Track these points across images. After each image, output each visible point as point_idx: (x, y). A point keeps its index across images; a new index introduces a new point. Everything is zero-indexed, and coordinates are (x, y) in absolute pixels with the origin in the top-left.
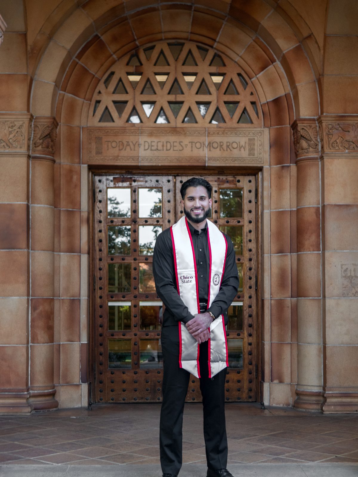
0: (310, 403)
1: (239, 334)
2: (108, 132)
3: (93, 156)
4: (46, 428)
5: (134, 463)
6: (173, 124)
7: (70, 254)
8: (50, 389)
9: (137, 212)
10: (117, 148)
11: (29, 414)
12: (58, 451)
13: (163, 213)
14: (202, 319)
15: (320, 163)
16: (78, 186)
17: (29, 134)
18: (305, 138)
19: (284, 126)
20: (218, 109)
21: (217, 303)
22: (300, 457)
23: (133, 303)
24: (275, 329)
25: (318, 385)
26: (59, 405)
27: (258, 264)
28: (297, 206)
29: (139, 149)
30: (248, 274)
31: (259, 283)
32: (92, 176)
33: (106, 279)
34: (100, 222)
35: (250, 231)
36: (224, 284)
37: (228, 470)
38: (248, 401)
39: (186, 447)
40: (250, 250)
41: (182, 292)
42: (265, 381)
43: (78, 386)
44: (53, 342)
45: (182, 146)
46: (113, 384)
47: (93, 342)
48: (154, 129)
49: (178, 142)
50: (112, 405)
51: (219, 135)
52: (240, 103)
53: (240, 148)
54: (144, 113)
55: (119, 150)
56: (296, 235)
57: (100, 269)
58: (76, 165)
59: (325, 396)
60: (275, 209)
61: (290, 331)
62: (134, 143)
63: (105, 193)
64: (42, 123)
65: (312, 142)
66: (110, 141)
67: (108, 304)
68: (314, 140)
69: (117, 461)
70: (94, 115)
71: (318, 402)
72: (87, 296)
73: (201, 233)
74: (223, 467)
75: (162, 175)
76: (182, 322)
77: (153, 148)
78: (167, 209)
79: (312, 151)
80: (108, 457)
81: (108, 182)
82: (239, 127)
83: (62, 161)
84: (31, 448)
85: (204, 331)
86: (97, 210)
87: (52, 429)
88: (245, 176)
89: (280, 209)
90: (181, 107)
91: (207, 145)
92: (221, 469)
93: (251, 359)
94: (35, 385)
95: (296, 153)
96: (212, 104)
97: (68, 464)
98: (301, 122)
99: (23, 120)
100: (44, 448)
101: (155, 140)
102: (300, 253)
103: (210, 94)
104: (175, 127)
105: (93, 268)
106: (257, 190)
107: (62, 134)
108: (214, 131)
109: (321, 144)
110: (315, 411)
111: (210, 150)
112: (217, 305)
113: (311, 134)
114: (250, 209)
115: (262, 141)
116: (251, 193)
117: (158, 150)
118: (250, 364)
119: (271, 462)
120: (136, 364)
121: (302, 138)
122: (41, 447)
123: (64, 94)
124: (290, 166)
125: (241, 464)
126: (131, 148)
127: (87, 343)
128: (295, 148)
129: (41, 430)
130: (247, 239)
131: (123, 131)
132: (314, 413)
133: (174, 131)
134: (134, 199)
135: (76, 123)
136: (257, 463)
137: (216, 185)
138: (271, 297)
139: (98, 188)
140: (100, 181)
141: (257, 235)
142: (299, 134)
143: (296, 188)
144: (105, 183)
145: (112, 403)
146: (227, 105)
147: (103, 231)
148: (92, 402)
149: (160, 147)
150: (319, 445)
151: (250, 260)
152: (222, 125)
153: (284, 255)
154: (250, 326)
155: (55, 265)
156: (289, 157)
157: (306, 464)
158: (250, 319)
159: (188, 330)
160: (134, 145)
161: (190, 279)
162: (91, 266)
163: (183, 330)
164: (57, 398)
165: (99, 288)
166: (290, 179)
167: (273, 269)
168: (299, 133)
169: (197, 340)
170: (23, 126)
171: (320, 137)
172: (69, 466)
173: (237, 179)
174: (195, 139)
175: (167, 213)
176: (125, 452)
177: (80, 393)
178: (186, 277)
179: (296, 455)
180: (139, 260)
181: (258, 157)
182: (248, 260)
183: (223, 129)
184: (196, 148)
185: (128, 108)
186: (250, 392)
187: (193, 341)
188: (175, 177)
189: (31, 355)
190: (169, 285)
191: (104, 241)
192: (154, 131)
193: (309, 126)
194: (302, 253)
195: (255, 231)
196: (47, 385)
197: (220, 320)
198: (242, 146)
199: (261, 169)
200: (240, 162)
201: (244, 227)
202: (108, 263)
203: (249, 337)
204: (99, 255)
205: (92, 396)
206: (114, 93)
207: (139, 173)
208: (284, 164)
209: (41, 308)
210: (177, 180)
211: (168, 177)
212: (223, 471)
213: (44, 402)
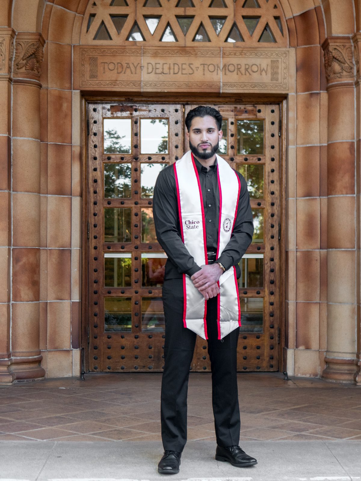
0: (342, 374)
1: (258, 292)
2: (104, 51)
3: (87, 80)
4: (30, 400)
5: (132, 440)
6: (181, 43)
7: (59, 196)
8: (35, 356)
9: (139, 147)
10: (116, 71)
11: (11, 384)
12: (43, 426)
13: (170, 148)
14: (210, 271)
15: (355, 89)
16: (69, 115)
17: (10, 53)
18: (338, 60)
19: (313, 46)
20: (235, 25)
21: (228, 253)
22: (326, 434)
23: (134, 255)
24: (301, 286)
25: (351, 352)
26: (46, 374)
27: (282, 209)
28: (328, 141)
29: (141, 73)
30: (270, 221)
31: (282, 232)
32: (85, 104)
33: (101, 226)
34: (95, 158)
35: (273, 171)
36: (237, 230)
37: (241, 447)
38: (269, 370)
39: (193, 423)
40: (273, 193)
41: (186, 239)
42: (289, 347)
43: (68, 351)
44: (39, 300)
45: (192, 69)
46: (109, 350)
47: (86, 301)
48: (159, 48)
49: (187, 64)
50: (109, 374)
51: (236, 56)
52: (262, 17)
53: (261, 71)
54: (148, 29)
55: (118, 73)
56: (327, 176)
57: (95, 215)
58: (67, 91)
59: (359, 364)
60: (302, 144)
61: (319, 288)
62: (135, 65)
63: (100, 125)
64: (25, 40)
65: (346, 65)
66: (106, 63)
67: (104, 256)
68: (348, 62)
69: (112, 438)
70: (87, 31)
71: (351, 372)
72: (79, 246)
73: (210, 171)
74: (234, 444)
75: (169, 103)
76: (186, 275)
77: (158, 71)
78: (175, 144)
79: (346, 76)
80: (102, 432)
81: (104, 111)
82: (260, 46)
83: (49, 86)
84: (11, 423)
85: (212, 285)
86: (91, 145)
87: (38, 401)
88: (267, 105)
89: (308, 144)
90: (191, 22)
91: (221, 68)
92: (233, 446)
93: (273, 322)
94: (18, 351)
95: (327, 78)
96: (228, 18)
97: (55, 440)
98: (333, 41)
99: (3, 36)
100: (27, 422)
101: (160, 61)
102: (330, 196)
103: (226, 6)
104: (184, 46)
105: (86, 213)
106: (281, 122)
107: (49, 54)
108: (231, 51)
109: (357, 68)
110: (347, 383)
111: (225, 74)
112: (227, 254)
113: (345, 54)
114: (272, 145)
115: (287, 63)
116: (274, 125)
117: (163, 73)
118: (271, 328)
119: (291, 439)
120: (137, 327)
121: (334, 60)
122: (23, 421)
123: (52, 6)
124: (320, 93)
125: (256, 441)
126: (131, 71)
127: (79, 302)
128: (326, 72)
129: (25, 402)
130: (268, 179)
131: (122, 50)
132: (346, 385)
133: (183, 50)
134: (135, 132)
135: (66, 41)
136: (276, 440)
137: (232, 115)
138: (296, 249)
139: (93, 118)
140: (95, 110)
141: (281, 176)
142: (331, 56)
143: (326, 119)
144: (101, 112)
145: (108, 372)
146: (245, 20)
147: (98, 170)
148: (85, 371)
149: (166, 70)
150: (350, 420)
151: (273, 204)
152: (240, 44)
153: (312, 199)
154: (272, 282)
155: (41, 209)
156: (319, 83)
157: (333, 441)
158: (272, 274)
159: (194, 284)
160: (136, 68)
161: (196, 225)
162: (84, 210)
163: (188, 284)
164: (43, 366)
165: (93, 237)
166: (320, 109)
167: (299, 215)
168: (331, 54)
169: (204, 296)
170: (3, 43)
171: (355, 58)
172: (56, 442)
173: (258, 108)
174: (208, 61)
175: (174, 149)
176: (122, 428)
177: (71, 360)
178: (192, 221)
179: (322, 431)
180: (141, 204)
181: (282, 82)
182: (270, 204)
183: (241, 49)
184: (208, 71)
185: (129, 23)
186: (271, 360)
187: (200, 296)
188: (184, 105)
189: (12, 314)
190: (172, 231)
191: (99, 181)
192: (159, 51)
193: (343, 45)
194: (333, 196)
195: (278, 171)
196: (32, 350)
197: (231, 272)
198: (264, 69)
199: (285, 97)
200: (261, 88)
201: (265, 166)
202: (104, 207)
203: (271, 295)
204: (94, 198)
205: (84, 364)
206: (111, 5)
207: (142, 101)
208: (313, 90)
209: (24, 260)
210: (186, 109)
211: (175, 105)
212: (235, 448)
213: (28, 370)
